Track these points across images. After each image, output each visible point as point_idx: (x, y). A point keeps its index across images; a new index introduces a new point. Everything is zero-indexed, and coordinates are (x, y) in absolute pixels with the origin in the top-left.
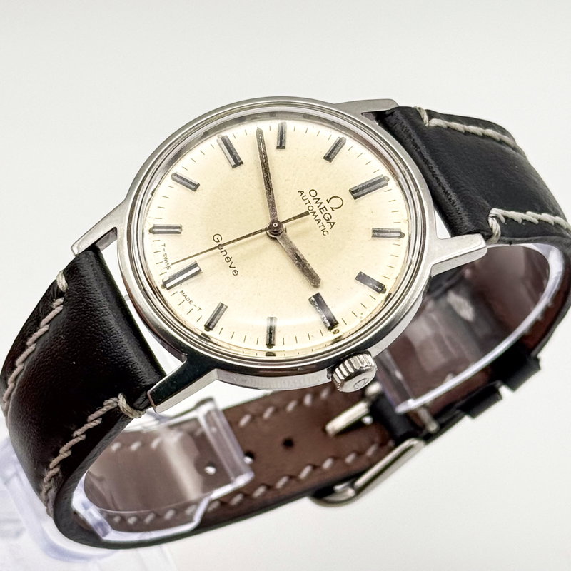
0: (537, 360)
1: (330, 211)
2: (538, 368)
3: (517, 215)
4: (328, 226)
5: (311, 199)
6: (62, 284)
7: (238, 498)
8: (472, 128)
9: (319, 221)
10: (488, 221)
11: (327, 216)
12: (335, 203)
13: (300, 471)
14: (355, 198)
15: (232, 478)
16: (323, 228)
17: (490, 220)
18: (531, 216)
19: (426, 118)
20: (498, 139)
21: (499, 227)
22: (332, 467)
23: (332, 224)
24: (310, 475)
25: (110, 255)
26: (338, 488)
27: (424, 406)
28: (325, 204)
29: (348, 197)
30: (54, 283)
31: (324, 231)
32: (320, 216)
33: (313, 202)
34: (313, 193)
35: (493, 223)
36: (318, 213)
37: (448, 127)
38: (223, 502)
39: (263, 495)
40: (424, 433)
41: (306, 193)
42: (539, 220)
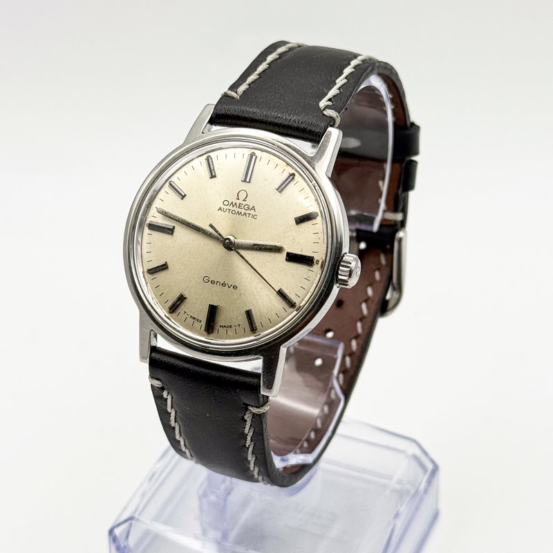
0: (413, 124)
1: (244, 203)
2: (418, 128)
3: (333, 92)
4: (252, 212)
5: (228, 207)
6: (157, 383)
7: (348, 360)
8: (260, 69)
9: (245, 214)
10: (325, 115)
11: (246, 207)
12: (242, 195)
13: (361, 310)
14: (249, 182)
15: (335, 356)
16: (251, 216)
17: (325, 113)
18: (341, 81)
19: (234, 94)
20: (278, 56)
21: (333, 111)
22: (374, 291)
23: (253, 208)
24: (368, 308)
25: (163, 343)
26: (388, 297)
27: (384, 212)
28: (238, 202)
29: (245, 186)
30: (152, 386)
31: (253, 216)
32: (243, 211)
33: (231, 208)
34: (226, 203)
35: (329, 112)
36: (240, 210)
37: (249, 85)
38: (343, 370)
39: (358, 344)
40: (399, 224)
41: (223, 206)
42: (346, 78)
